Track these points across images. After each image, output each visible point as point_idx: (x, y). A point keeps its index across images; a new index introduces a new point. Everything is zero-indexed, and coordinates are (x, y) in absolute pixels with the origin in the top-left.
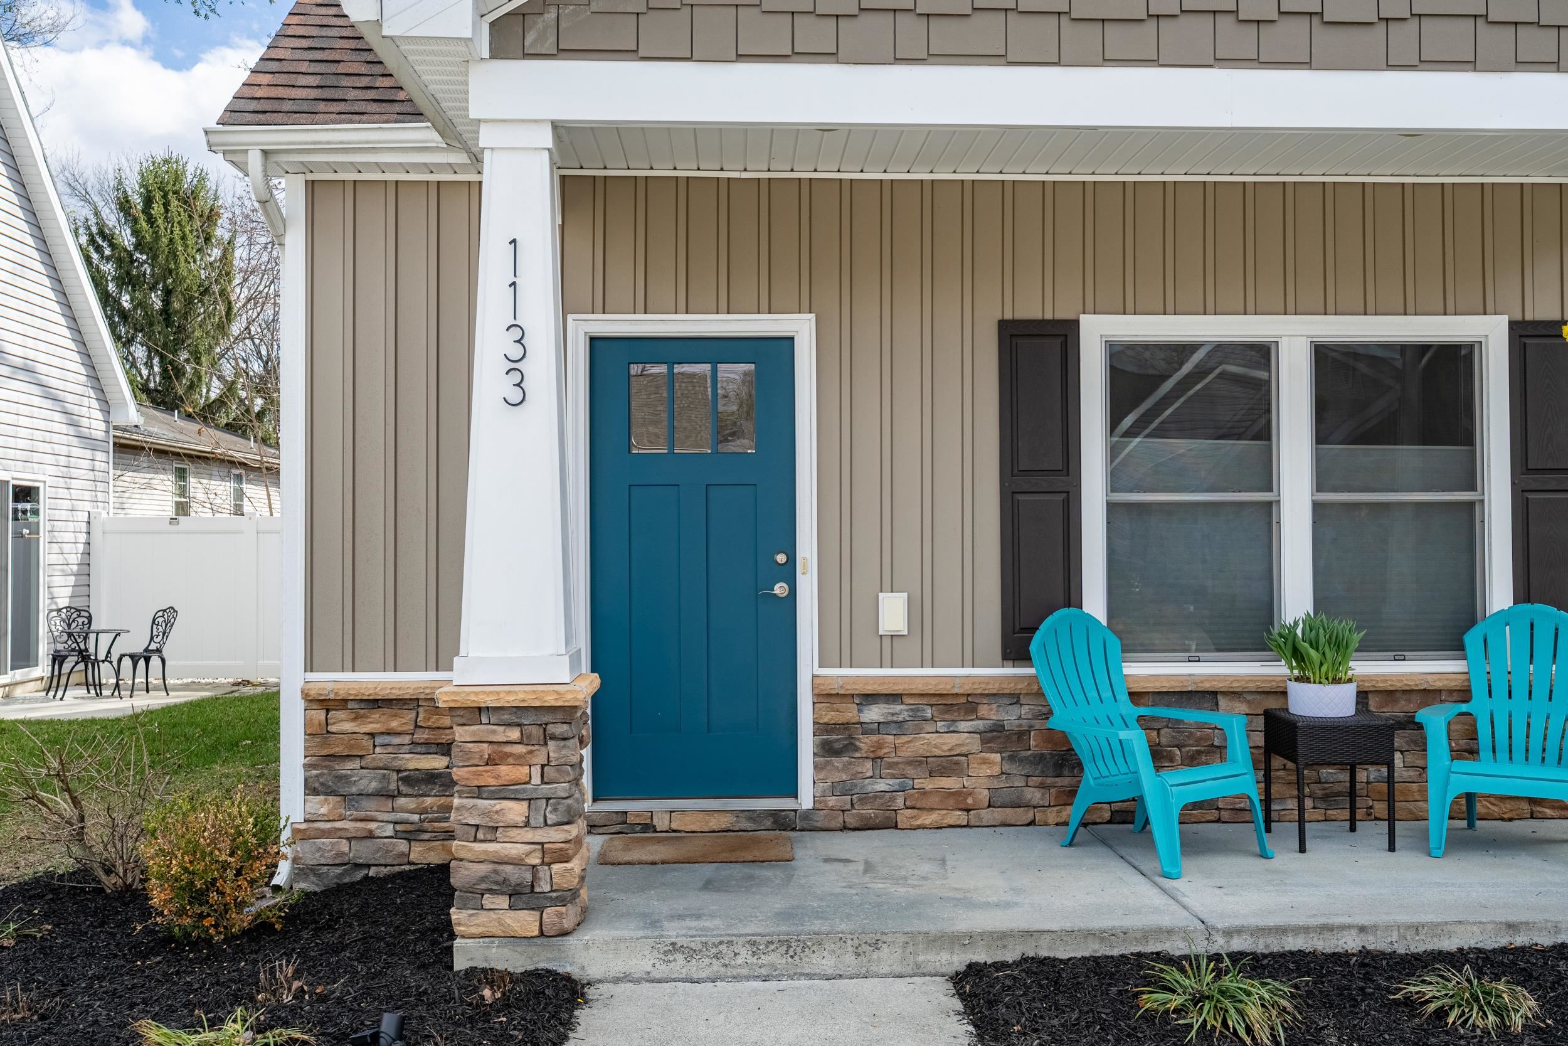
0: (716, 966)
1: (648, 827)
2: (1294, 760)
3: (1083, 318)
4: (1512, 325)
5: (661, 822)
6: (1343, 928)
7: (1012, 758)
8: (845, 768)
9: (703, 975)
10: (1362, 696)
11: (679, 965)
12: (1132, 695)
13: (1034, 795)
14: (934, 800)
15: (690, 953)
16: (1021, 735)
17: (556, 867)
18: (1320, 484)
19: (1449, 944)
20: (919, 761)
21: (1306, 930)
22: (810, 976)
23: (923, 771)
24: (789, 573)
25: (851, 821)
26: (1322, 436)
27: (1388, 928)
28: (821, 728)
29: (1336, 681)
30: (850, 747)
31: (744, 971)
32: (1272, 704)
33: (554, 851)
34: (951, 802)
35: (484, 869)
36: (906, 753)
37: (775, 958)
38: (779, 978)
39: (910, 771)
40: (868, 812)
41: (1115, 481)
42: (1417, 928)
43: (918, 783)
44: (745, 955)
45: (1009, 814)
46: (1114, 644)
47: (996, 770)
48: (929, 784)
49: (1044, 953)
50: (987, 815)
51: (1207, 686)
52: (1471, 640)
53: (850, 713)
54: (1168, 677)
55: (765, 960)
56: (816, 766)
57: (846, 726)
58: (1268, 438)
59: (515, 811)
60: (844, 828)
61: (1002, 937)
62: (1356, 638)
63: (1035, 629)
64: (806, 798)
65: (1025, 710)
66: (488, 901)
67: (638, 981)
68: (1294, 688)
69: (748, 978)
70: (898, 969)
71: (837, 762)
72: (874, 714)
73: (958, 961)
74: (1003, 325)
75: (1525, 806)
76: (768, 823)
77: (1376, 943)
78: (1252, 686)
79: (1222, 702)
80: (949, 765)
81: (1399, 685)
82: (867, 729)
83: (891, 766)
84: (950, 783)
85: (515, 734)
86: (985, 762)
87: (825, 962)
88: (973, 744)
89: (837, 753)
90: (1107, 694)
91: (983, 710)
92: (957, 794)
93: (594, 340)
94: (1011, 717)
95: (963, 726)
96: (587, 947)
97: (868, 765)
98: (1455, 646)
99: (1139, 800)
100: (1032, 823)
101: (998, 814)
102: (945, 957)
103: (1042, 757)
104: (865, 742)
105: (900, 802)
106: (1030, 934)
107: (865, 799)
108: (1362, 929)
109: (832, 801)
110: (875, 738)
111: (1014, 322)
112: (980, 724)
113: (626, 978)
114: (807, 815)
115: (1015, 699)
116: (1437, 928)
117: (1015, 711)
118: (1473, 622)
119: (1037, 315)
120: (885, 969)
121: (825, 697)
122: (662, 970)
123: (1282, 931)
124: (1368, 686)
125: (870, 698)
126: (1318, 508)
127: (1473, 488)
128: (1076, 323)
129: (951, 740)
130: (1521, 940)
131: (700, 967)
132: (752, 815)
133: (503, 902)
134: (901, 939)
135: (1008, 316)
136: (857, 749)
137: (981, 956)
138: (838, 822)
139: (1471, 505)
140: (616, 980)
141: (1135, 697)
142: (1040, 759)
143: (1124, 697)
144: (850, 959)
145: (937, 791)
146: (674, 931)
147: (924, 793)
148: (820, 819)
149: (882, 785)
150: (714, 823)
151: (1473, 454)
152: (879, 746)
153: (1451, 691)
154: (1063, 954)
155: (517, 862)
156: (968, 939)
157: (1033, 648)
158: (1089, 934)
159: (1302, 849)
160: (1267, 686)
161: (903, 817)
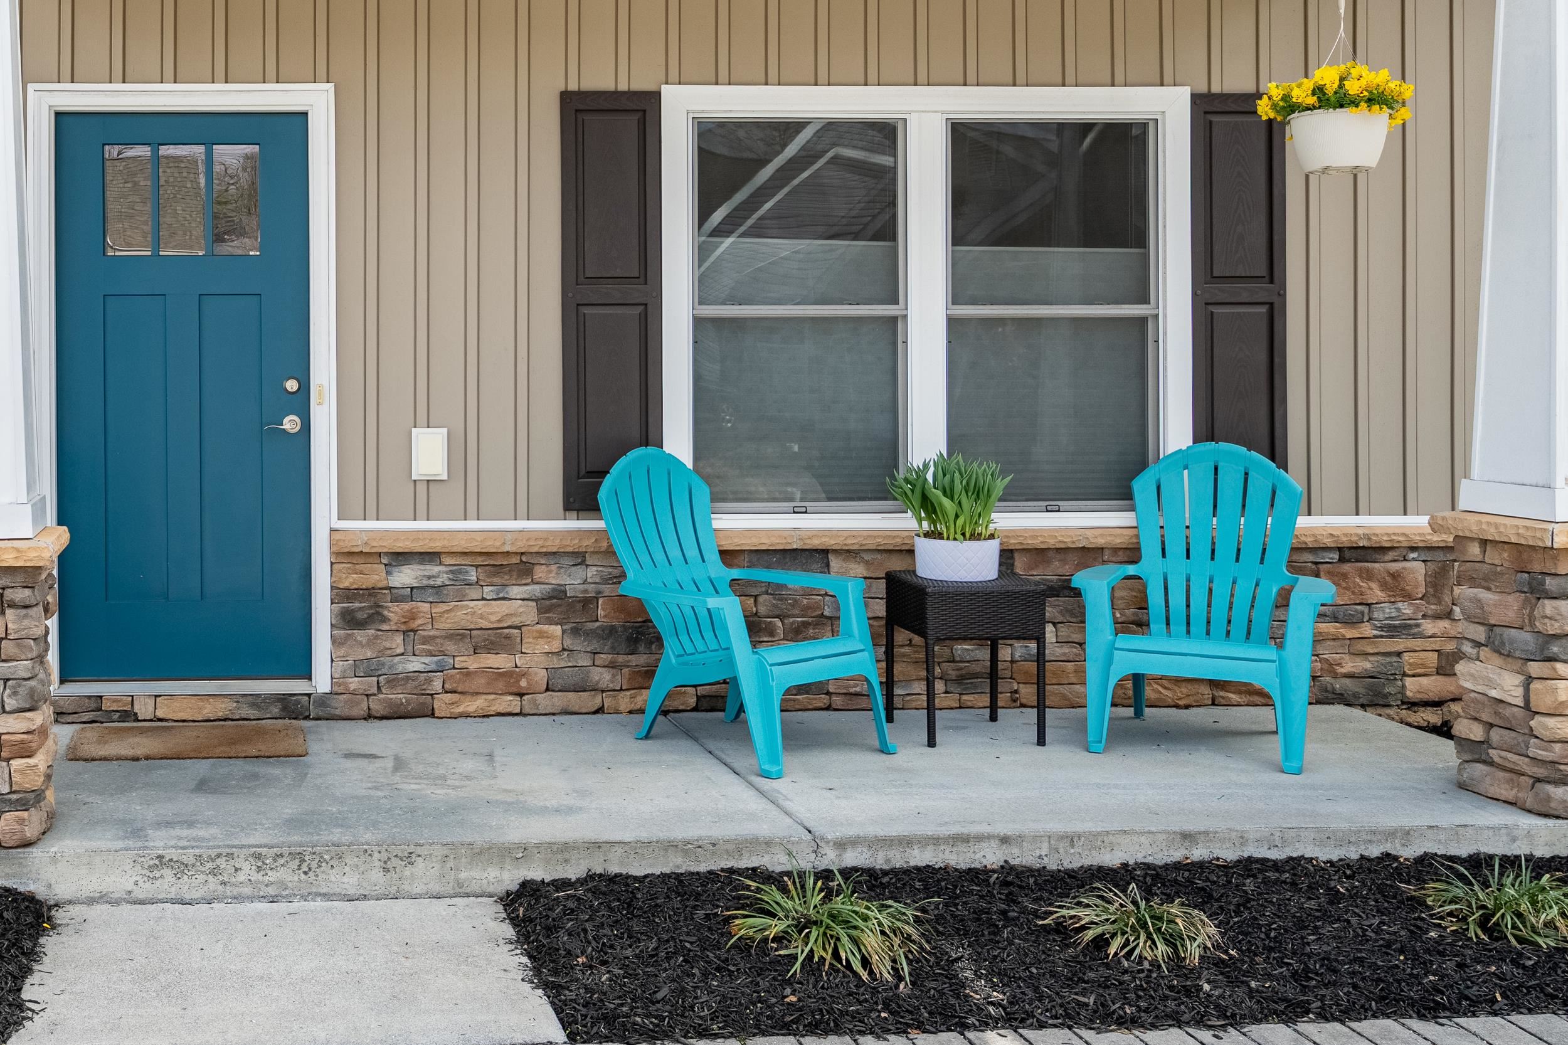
0: (213, 883)
1: (128, 715)
2: (922, 633)
3: (666, 90)
4: (1196, 98)
5: (144, 709)
6: (980, 838)
7: (576, 631)
8: (371, 643)
9: (196, 895)
10: (1007, 555)
11: (167, 883)
12: (722, 553)
13: (602, 677)
14: (479, 683)
15: (181, 868)
16: (587, 603)
17: (15, 763)
18: (957, 296)
19: (1111, 859)
20: (460, 635)
21: (936, 841)
22: (328, 897)
23: (466, 647)
24: (301, 403)
25: (377, 707)
26: (959, 236)
27: (1036, 838)
28: (340, 594)
29: (975, 537)
30: (376, 617)
31: (247, 891)
32: (896, 565)
33: (13, 744)
34: (501, 685)
36: (444, 625)
37: (286, 875)
38: (289, 899)
39: (450, 647)
40: (399, 696)
41: (704, 290)
42: (1071, 839)
43: (459, 662)
44: (247, 870)
45: (572, 699)
46: (702, 492)
47: (556, 646)
48: (473, 663)
49: (614, 869)
50: (545, 701)
51: (816, 543)
52: (1142, 486)
53: (376, 576)
54: (769, 532)
55: (273, 876)
56: (334, 641)
57: (372, 592)
58: (893, 237)
60: (369, 716)
61: (564, 849)
62: (1000, 485)
63: (603, 473)
64: (322, 681)
65: (591, 572)
67: (117, 903)
68: (924, 546)
69: (252, 899)
70: (436, 888)
71: (361, 635)
72: (406, 577)
73: (509, 878)
74: (568, 99)
75: (1206, 690)
76: (276, 710)
77: (1023, 857)
78: (871, 544)
79: (835, 562)
80: (498, 638)
81: (1051, 543)
82: (397, 596)
83: (426, 640)
84: (500, 661)
86: (542, 635)
87: (346, 880)
88: (528, 613)
89: (360, 625)
90: (692, 553)
91: (540, 572)
92: (508, 674)
93: (60, 116)
94: (574, 581)
95: (515, 591)
96: (54, 860)
97: (399, 639)
98: (1124, 496)
99: (731, 683)
100: (600, 710)
101: (558, 700)
102: (493, 873)
103: (612, 630)
104: (394, 612)
105: (437, 685)
106: (598, 845)
107: (395, 680)
108: (1005, 840)
109: (354, 683)
110: (406, 606)
111: (581, 95)
112: (536, 590)
113: (102, 898)
114: (323, 700)
115: (580, 558)
116: (1096, 839)
117: (580, 572)
118: (1142, 465)
119: (607, 84)
120: (420, 889)
121: (343, 555)
122: (146, 890)
123: (906, 842)
124: (1013, 543)
125: (400, 558)
126: (954, 324)
127: (1146, 301)
128: (657, 95)
129: (502, 608)
130: (1198, 853)
131: (193, 885)
132: (256, 701)
134: (440, 851)
135: (573, 86)
136: (385, 620)
137: (537, 873)
138: (362, 708)
139: (1142, 321)
140: (91, 901)
141: (728, 556)
142: (610, 632)
143: (713, 557)
144: (376, 875)
145: (482, 671)
146: (160, 841)
147: (467, 674)
148: (339, 705)
149: (415, 664)
150: (220, 709)
151: (1145, 258)
152: (412, 615)
153: (1115, 550)
154: (638, 871)
156: (523, 852)
157: (603, 495)
158: (670, 846)
159: (932, 743)
160: (889, 543)
161: (441, 703)
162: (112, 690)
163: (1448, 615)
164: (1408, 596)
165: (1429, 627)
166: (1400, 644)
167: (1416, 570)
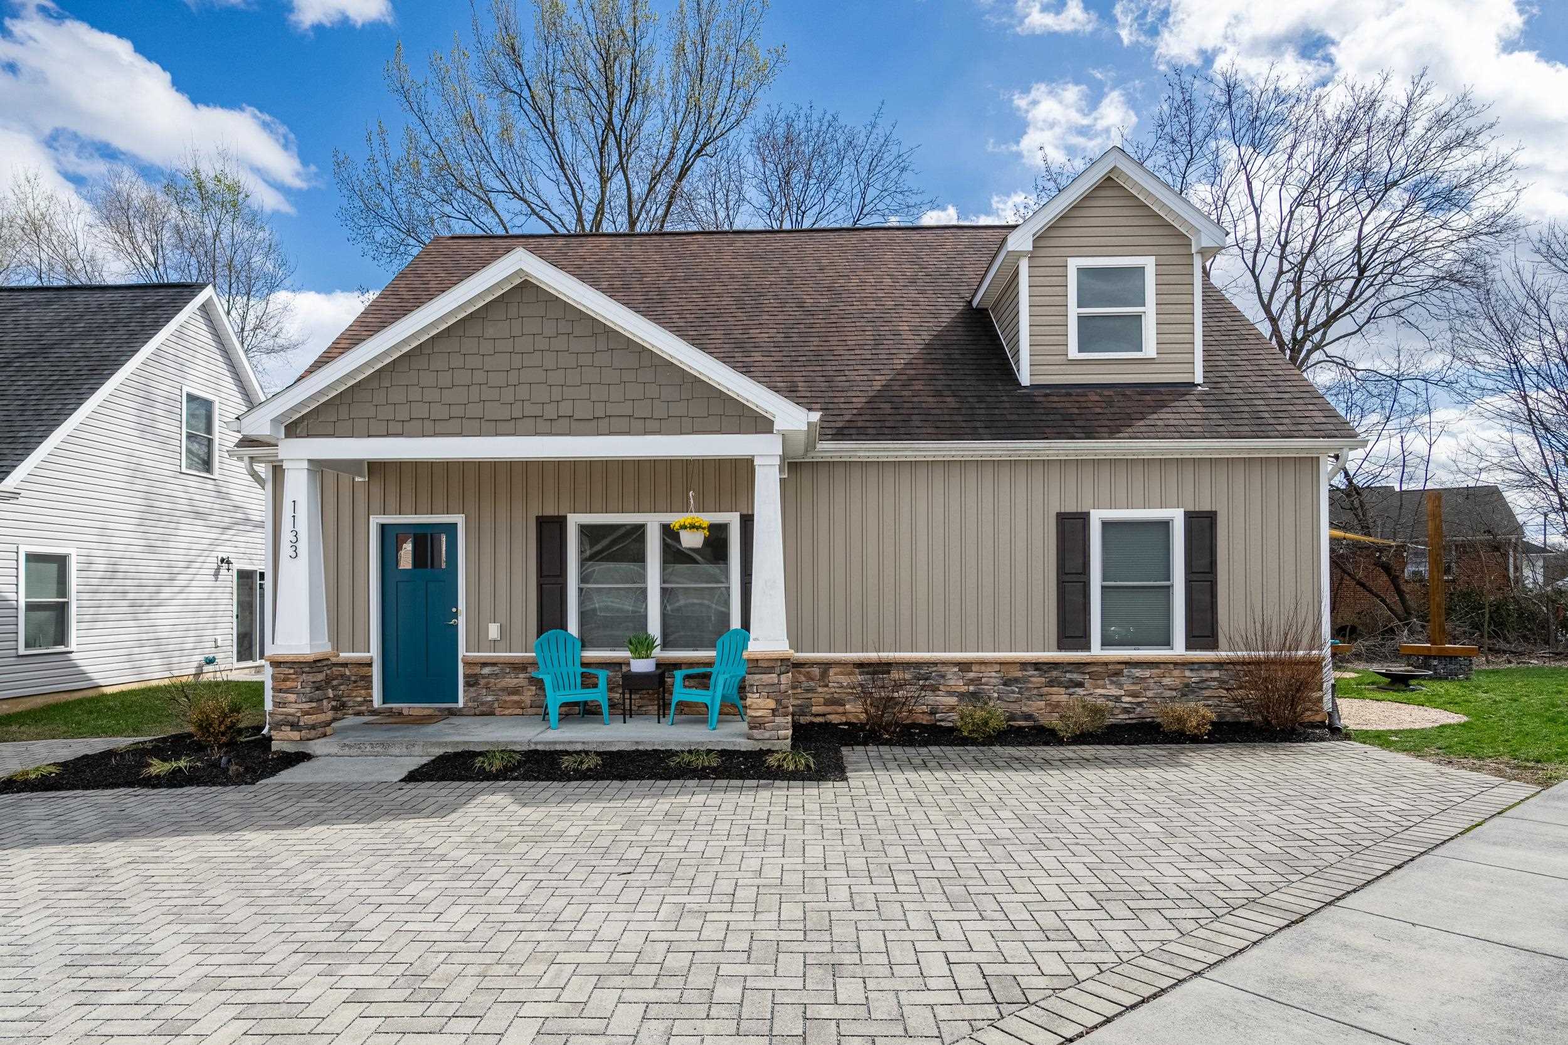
1: (400, 714)
3: (569, 515)
4: (741, 516)
5: (405, 712)
8: (476, 692)
11: (346, 751)
14: (507, 705)
15: (350, 747)
18: (663, 580)
20: (504, 689)
23: (505, 693)
24: (456, 615)
25: (477, 712)
26: (661, 563)
28: (466, 676)
30: (476, 684)
34: (516, 706)
35: (281, 717)
36: (499, 686)
39: (500, 693)
40: (484, 709)
41: (581, 580)
43: (503, 698)
46: (580, 644)
48: (508, 698)
50: (531, 711)
53: (477, 670)
54: (601, 657)
56: (465, 691)
57: (476, 675)
58: (643, 562)
59: (292, 697)
60: (475, 715)
61: (457, 744)
64: (461, 704)
66: (283, 728)
67: (333, 756)
68: (632, 661)
70: (421, 754)
71: (472, 689)
72: (486, 671)
74: (539, 518)
76: (446, 713)
79: (622, 668)
80: (516, 691)
82: (484, 677)
83: (493, 691)
84: (516, 698)
85: (292, 671)
86: (528, 690)
88: (525, 683)
89: (473, 686)
90: (570, 663)
91: (527, 670)
92: (518, 702)
93: (382, 525)
95: (521, 676)
97: (484, 690)
98: (716, 645)
101: (534, 710)
104: (482, 682)
105: (496, 705)
107: (482, 704)
109: (470, 704)
110: (486, 680)
111: (542, 517)
112: (526, 675)
113: (329, 755)
114: (461, 710)
119: (551, 514)
120: (417, 754)
121: (467, 664)
122: (341, 753)
125: (485, 664)
126: (662, 590)
127: (726, 582)
128: (566, 517)
129: (517, 681)
132: (440, 710)
133: (288, 728)
134: (422, 743)
135: (540, 514)
136: (480, 684)
138: (472, 712)
139: (727, 588)
140: (326, 756)
143: (578, 665)
145: (510, 701)
147: (505, 702)
148: (465, 711)
149: (489, 698)
150: (426, 712)
151: (726, 568)
152: (488, 683)
155: (292, 715)
159: (625, 722)
161: (498, 711)
162: (395, 706)
163: (827, 686)
164: (813, 680)
165: (820, 690)
166: (809, 695)
167: (816, 671)
